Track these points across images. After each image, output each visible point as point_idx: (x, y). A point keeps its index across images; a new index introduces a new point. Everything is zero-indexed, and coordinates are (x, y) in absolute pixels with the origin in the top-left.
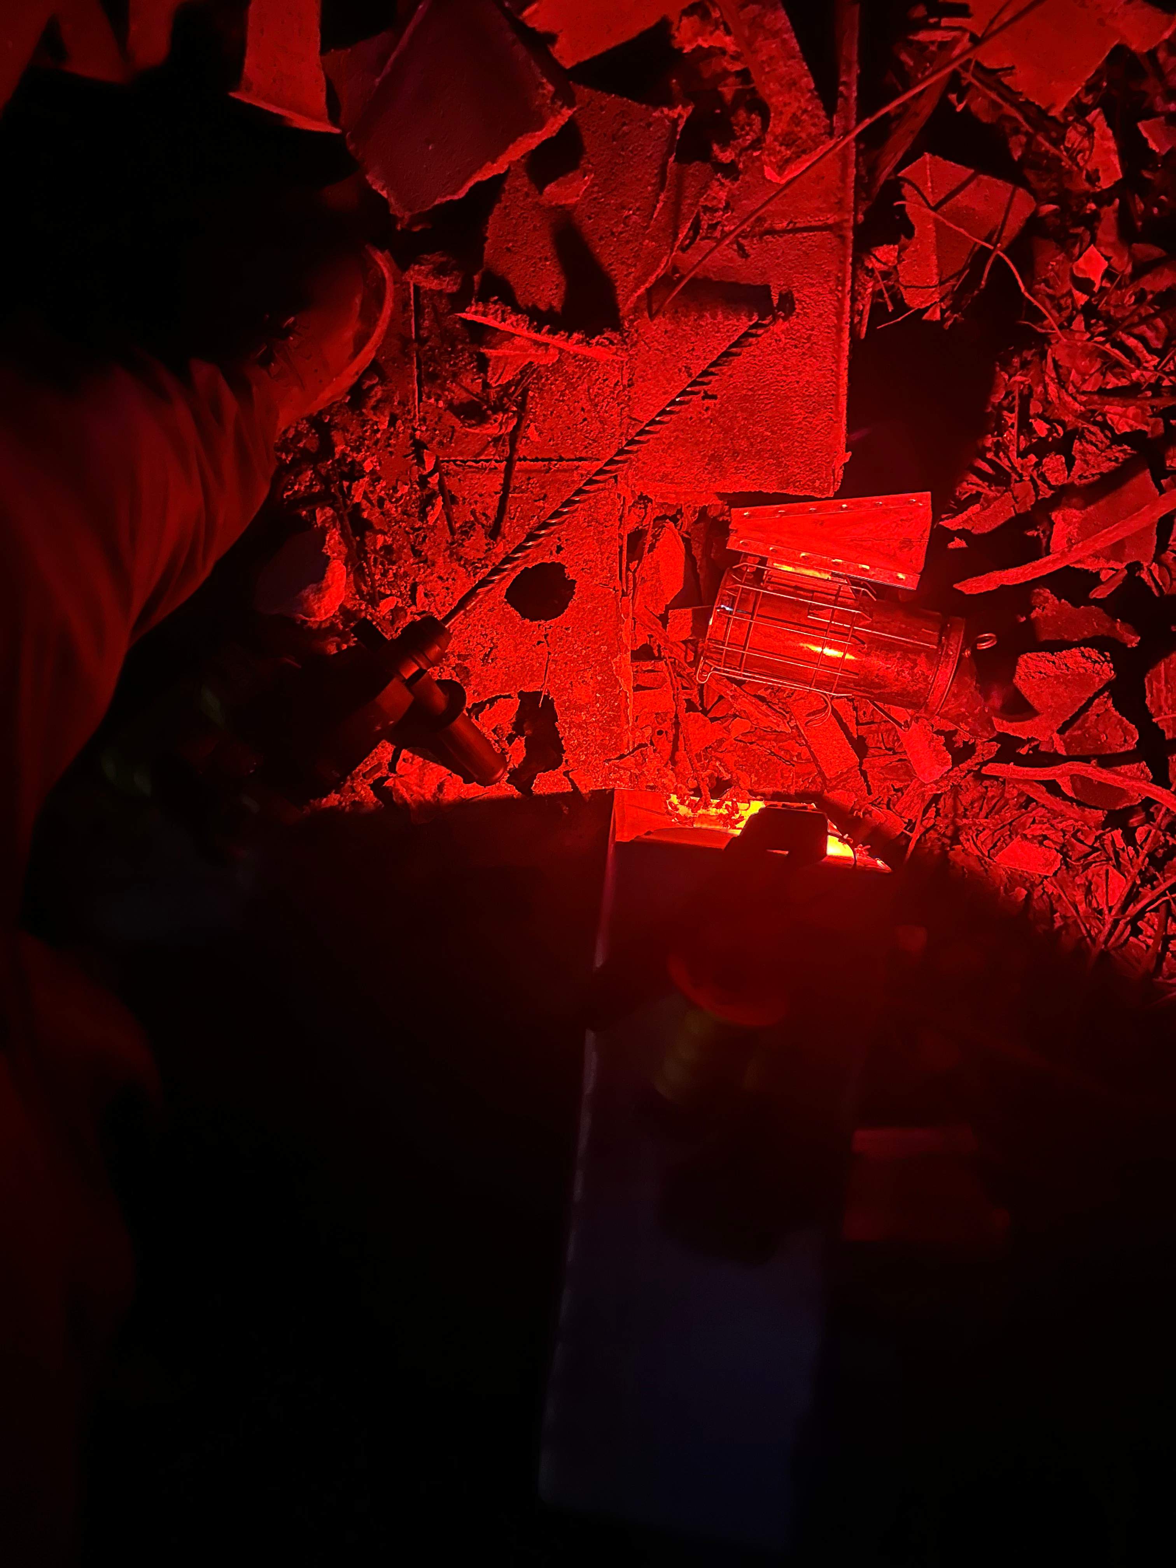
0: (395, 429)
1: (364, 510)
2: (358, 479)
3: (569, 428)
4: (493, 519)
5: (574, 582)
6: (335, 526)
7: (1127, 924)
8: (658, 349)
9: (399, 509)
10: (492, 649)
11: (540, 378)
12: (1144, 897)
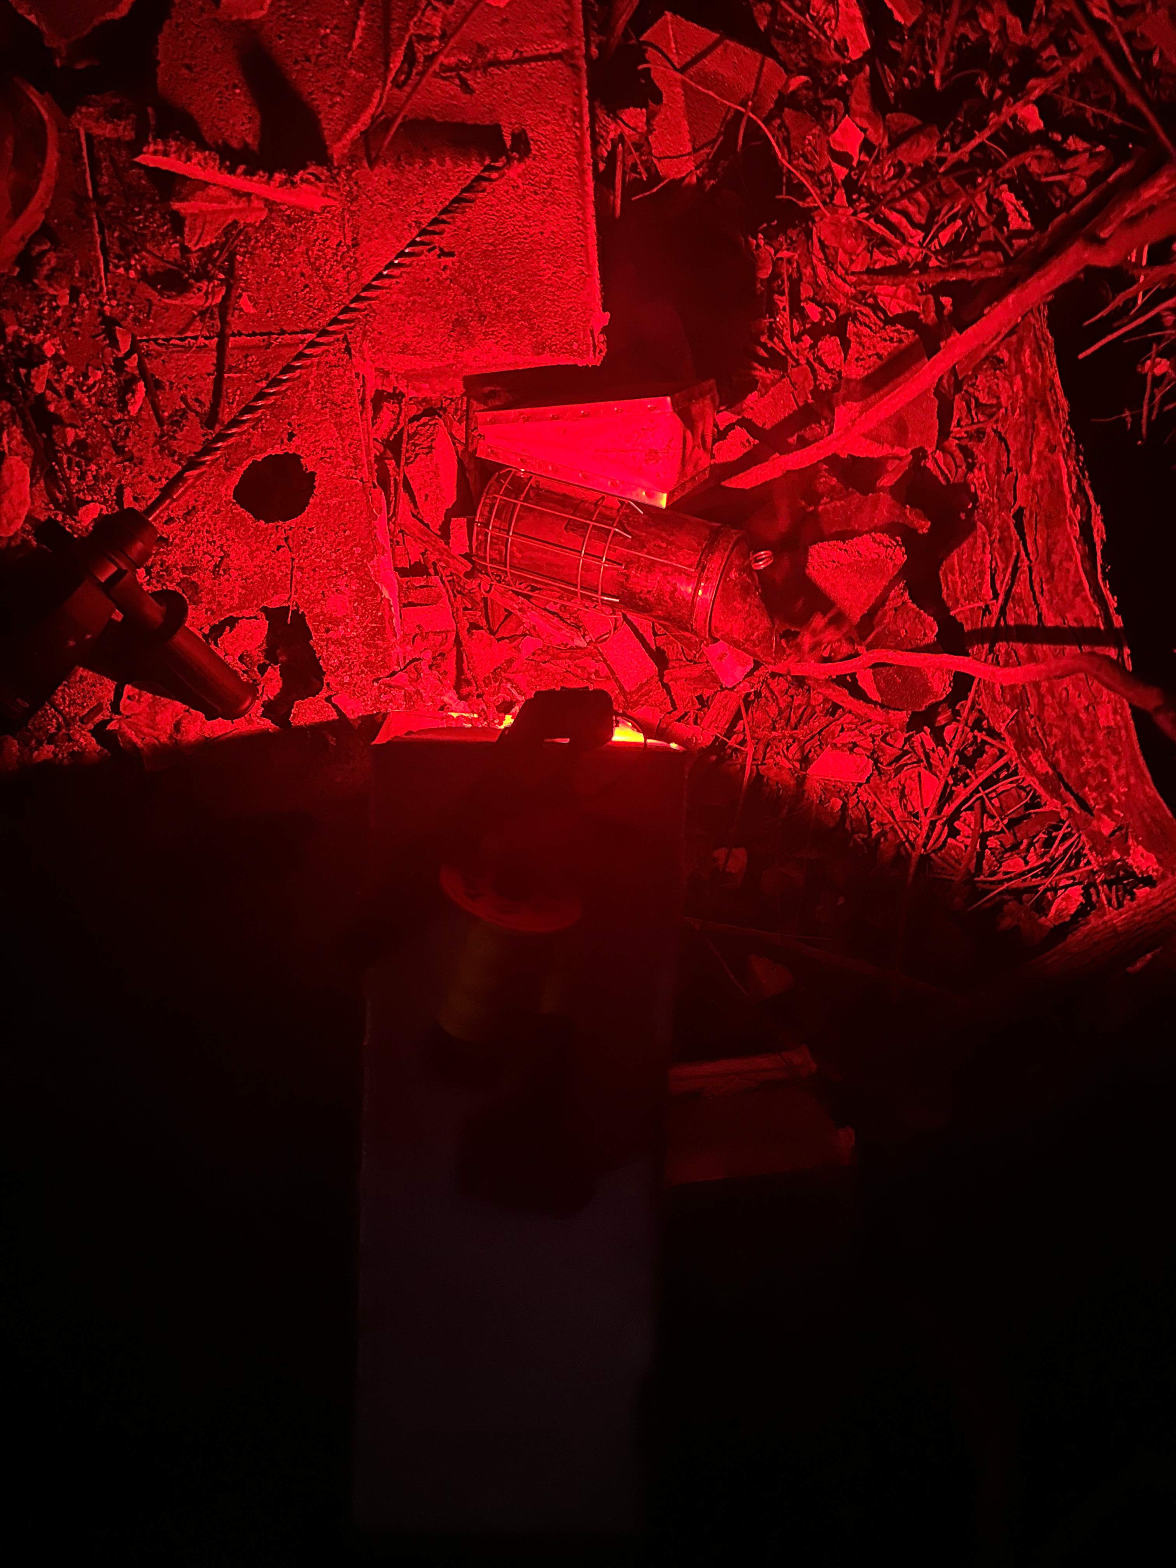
0: (78, 304)
1: (49, 403)
2: (37, 365)
3: (289, 296)
4: (208, 405)
5: (313, 474)
6: (15, 423)
7: (944, 825)
8: (382, 204)
9: (93, 399)
10: (222, 558)
11: (248, 239)
12: (958, 795)
